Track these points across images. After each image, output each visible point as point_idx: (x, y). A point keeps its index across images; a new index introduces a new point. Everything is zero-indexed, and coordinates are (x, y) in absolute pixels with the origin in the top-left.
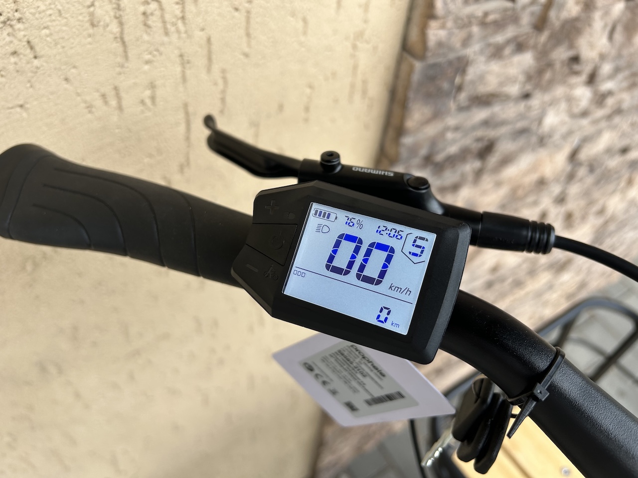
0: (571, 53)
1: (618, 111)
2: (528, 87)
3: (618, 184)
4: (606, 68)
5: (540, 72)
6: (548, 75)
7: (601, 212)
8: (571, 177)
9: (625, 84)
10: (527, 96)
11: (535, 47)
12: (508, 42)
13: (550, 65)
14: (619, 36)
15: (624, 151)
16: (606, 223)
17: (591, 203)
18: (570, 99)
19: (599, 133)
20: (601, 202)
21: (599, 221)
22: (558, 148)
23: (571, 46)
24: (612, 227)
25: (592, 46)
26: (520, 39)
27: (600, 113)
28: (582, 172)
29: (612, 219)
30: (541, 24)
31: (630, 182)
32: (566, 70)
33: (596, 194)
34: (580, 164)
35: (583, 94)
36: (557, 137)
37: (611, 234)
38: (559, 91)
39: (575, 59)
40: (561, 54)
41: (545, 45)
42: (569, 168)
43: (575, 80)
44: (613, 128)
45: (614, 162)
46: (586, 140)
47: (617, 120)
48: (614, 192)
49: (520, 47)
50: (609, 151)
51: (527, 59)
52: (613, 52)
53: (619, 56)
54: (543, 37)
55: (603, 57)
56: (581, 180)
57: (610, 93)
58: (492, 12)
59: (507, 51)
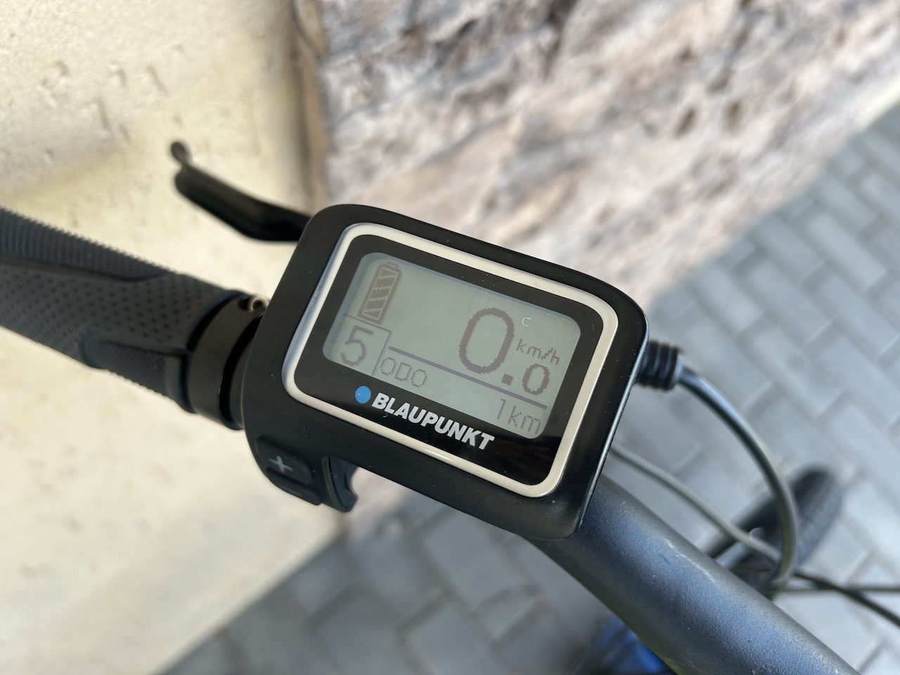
3: (821, 43)
7: (789, 96)
8: (741, 40)
16: (795, 112)
17: (772, 83)
28: (762, 29)
29: (808, 101)
31: (841, 39)
34: (760, 13)
42: (739, 24)
48: (813, 57)
56: (757, 47)
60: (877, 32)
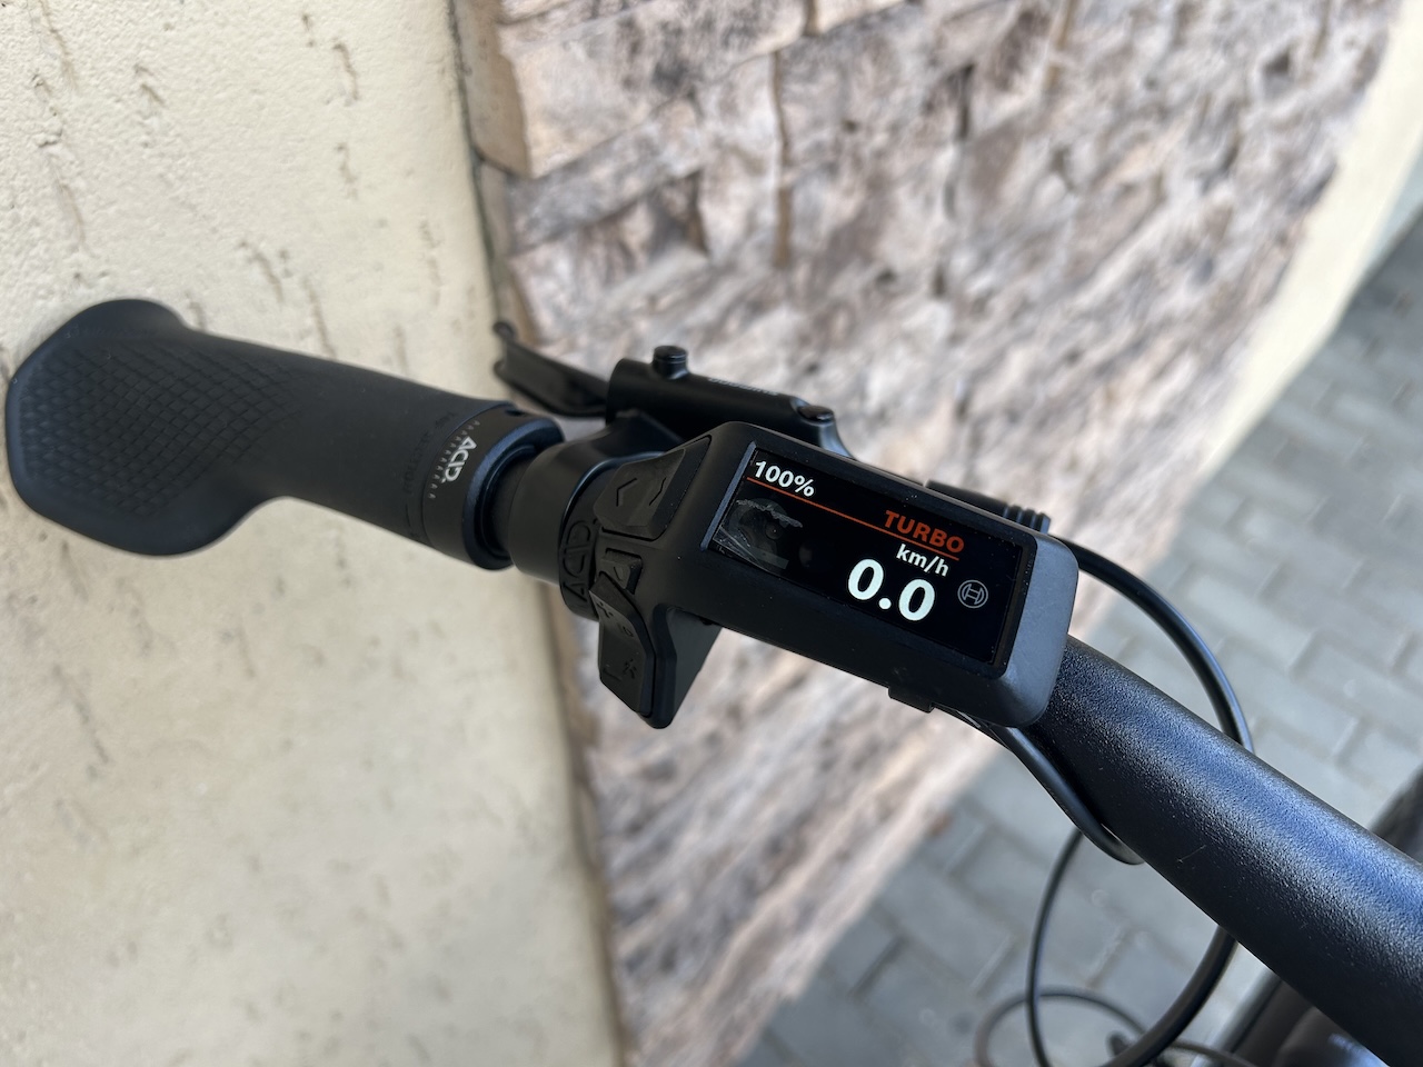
0: (872, 272)
1: (1024, 306)
2: (808, 355)
3: (1087, 412)
4: (962, 262)
5: (823, 323)
6: (841, 322)
7: (1073, 465)
8: (976, 443)
9: (1016, 264)
10: (813, 369)
11: (790, 293)
12: (727, 312)
13: (838, 305)
14: (965, 203)
15: (1073, 357)
16: (1092, 479)
17: (1041, 464)
18: (908, 337)
19: (999, 358)
20: (1064, 455)
21: (1075, 483)
22: (924, 412)
23: (868, 259)
24: (1106, 480)
25: (912, 245)
26: (752, 296)
27: (984, 328)
28: (993, 429)
29: (1101, 465)
30: (783, 257)
31: (1111, 399)
32: (875, 297)
33: (1045, 444)
34: (986, 418)
35: (933, 317)
36: (910, 401)
37: (1112, 491)
38: (877, 335)
39: (887, 277)
40: (851, 283)
41: (810, 283)
42: (965, 433)
43: (901, 304)
44: (1026, 337)
45: (1061, 383)
46: (980, 375)
47: (1029, 321)
48: (1083, 426)
49: (756, 307)
50: (1035, 375)
51: (783, 320)
52: (965, 231)
53: (980, 231)
54: (801, 274)
55: (946, 250)
56: (999, 442)
57: (990, 293)
58: (665, 290)
59: (733, 325)
60: (1161, 373)
